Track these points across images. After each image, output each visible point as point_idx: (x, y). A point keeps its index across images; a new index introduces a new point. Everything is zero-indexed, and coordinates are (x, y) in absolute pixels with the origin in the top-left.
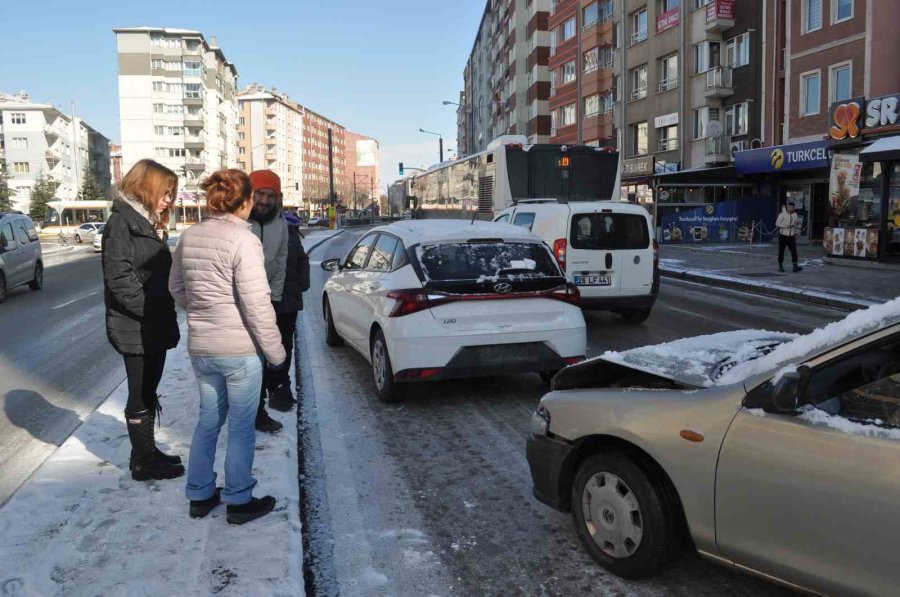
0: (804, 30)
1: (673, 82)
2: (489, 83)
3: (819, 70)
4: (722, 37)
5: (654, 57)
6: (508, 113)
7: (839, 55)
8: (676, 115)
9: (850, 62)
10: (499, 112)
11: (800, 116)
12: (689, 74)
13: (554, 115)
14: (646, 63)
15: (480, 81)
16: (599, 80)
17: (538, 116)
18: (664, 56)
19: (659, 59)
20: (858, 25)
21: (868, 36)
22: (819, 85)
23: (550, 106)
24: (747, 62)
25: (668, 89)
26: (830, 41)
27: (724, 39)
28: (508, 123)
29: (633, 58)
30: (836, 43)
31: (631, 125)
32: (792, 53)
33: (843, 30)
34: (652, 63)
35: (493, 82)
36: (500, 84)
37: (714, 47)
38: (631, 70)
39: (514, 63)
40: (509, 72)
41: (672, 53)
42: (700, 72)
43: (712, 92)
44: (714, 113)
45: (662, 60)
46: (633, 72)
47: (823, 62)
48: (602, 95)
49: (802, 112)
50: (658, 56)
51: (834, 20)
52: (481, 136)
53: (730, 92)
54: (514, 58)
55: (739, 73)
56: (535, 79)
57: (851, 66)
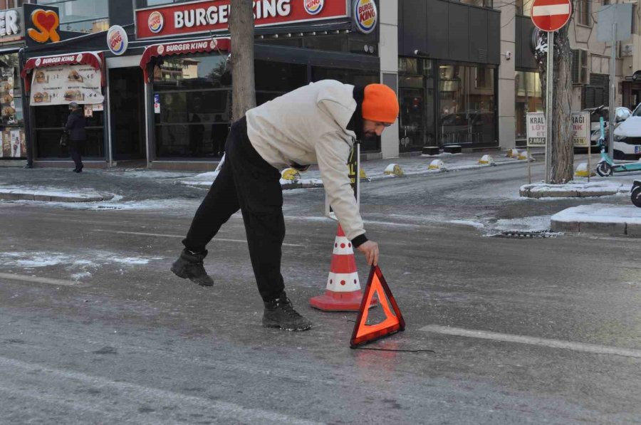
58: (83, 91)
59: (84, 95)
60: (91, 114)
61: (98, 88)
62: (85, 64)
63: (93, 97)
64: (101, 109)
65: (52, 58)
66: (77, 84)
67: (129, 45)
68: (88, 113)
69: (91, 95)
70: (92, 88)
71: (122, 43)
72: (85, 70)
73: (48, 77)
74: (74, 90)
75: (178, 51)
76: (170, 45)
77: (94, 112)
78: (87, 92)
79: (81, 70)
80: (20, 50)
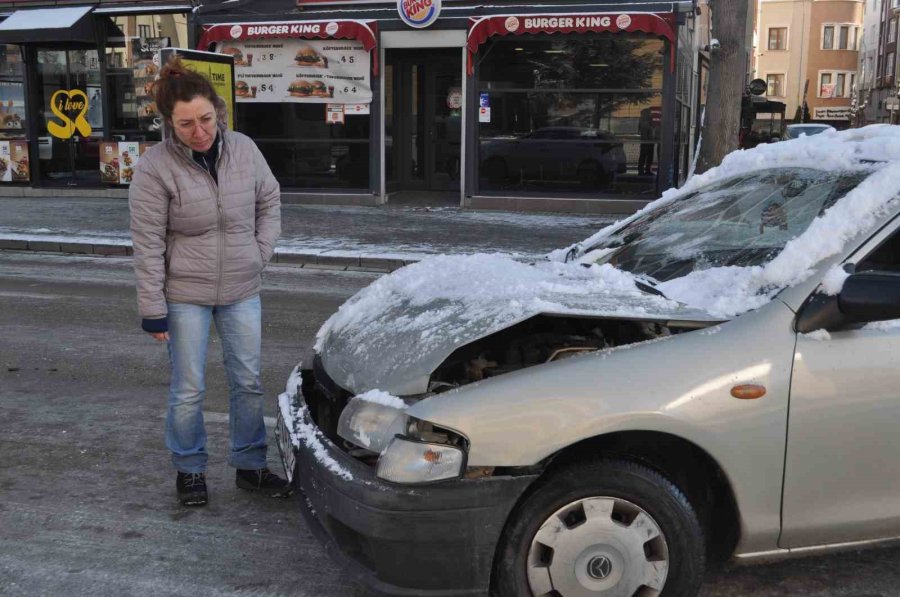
58: (328, 82)
59: (332, 89)
60: (341, 119)
61: (362, 78)
62: (344, 38)
63: (350, 92)
64: (366, 111)
65: (268, 26)
66: (316, 70)
67: (443, 13)
68: (334, 117)
69: (346, 90)
70: (350, 78)
71: (432, 10)
72: (337, 49)
73: (250, 57)
74: (311, 80)
75: (550, 29)
76: (531, 18)
77: (347, 117)
78: (339, 85)
79: (328, 48)
80: (194, 10)
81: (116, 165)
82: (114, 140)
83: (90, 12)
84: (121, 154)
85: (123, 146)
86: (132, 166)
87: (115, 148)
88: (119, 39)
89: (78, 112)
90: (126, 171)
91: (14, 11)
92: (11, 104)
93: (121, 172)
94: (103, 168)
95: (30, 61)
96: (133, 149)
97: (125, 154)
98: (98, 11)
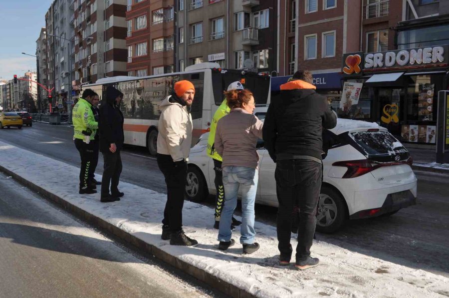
0: (307, 11)
1: (220, 34)
2: (72, 25)
3: (316, 35)
4: (252, 10)
5: (208, 19)
6: (90, 46)
7: (328, 27)
8: (223, 54)
9: (335, 31)
10: (81, 44)
11: (305, 59)
12: (232, 30)
13: (130, 49)
14: (202, 21)
15: (62, 22)
16: (164, 29)
17: (114, 49)
18: (213, 19)
19: (211, 20)
20: (339, 11)
21: (345, 18)
22: (316, 42)
23: (127, 43)
24: (268, 26)
25: (216, 38)
26: (323, 19)
27: (253, 11)
28: (90, 52)
29: (192, 18)
30: (326, 20)
31: (191, 59)
32: (299, 24)
33: (330, 14)
34: (206, 21)
35: (75, 23)
36: (83, 26)
37: (247, 15)
38: (191, 25)
39: (95, 13)
40: (91, 19)
41: (221, 16)
42: (238, 30)
43: (247, 42)
44: (247, 54)
45: (212, 20)
46: (192, 26)
47: (319, 30)
48: (166, 38)
49: (306, 57)
50: (211, 18)
51: (325, 7)
52: (62, 59)
53: (257, 43)
54: (95, 10)
55: (262, 32)
56: (111, 25)
57: (335, 34)
80: (447, 73)
81: (408, 134)
82: (408, 124)
83: (403, 75)
84: (410, 130)
85: (412, 127)
86: (415, 135)
87: (408, 127)
88: (413, 85)
89: (394, 113)
90: (412, 137)
91: (373, 75)
92: (361, 108)
93: (410, 137)
94: (402, 135)
95: (377, 93)
96: (416, 128)
97: (412, 130)
98: (406, 74)
